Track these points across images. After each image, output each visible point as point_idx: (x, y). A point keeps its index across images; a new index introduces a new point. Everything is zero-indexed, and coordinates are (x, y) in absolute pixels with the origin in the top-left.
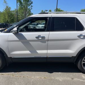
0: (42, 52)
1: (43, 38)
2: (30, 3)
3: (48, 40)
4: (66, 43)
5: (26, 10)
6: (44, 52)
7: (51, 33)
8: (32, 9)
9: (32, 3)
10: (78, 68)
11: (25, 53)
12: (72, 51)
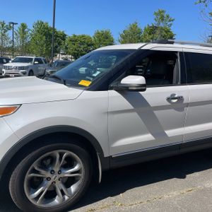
1: (180, 99)
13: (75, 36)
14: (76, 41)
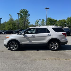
0: (34, 42)
1: (34, 36)
2: (28, 15)
3: (36, 37)
4: (43, 38)
5: (25, 20)
6: (35, 42)
7: (37, 34)
8: (29, 19)
9: (29, 15)
10: (49, 48)
11: (27, 42)
12: (46, 41)
13: (60, 20)
14: (60, 22)
